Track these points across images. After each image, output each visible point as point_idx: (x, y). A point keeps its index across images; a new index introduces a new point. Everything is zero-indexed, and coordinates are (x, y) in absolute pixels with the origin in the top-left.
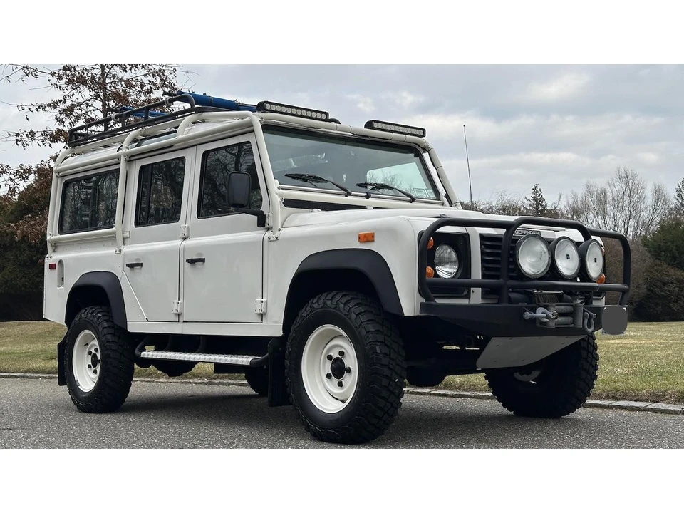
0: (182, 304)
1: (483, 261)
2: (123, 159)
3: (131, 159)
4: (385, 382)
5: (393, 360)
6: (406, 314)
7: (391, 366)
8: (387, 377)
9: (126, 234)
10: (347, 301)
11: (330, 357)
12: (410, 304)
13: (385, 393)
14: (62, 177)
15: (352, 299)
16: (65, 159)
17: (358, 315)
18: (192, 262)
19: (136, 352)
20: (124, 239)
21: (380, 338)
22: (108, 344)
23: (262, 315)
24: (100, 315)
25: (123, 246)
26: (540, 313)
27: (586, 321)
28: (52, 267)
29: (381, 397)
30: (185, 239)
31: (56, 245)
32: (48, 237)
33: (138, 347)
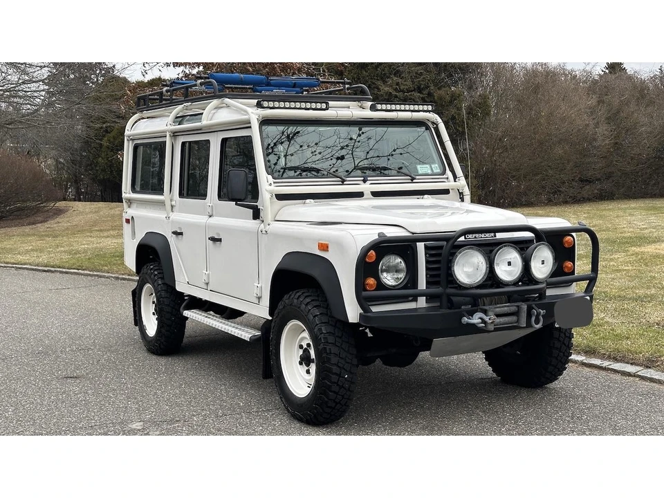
0: (209, 274)
1: (427, 269)
2: (168, 134)
3: (175, 134)
4: (334, 378)
5: (342, 358)
6: (350, 321)
7: (339, 364)
8: (336, 374)
9: (173, 203)
10: (308, 303)
11: (301, 347)
12: (353, 312)
13: (335, 388)
14: (133, 140)
15: (312, 300)
16: (134, 124)
17: (314, 317)
18: (214, 240)
19: (181, 310)
20: (172, 206)
21: (331, 339)
22: (161, 299)
23: (259, 298)
24: (156, 273)
25: (171, 213)
26: (476, 319)
27: (533, 319)
28: (128, 221)
29: (331, 391)
30: (210, 216)
31: (130, 202)
32: (124, 195)
33: (183, 305)
